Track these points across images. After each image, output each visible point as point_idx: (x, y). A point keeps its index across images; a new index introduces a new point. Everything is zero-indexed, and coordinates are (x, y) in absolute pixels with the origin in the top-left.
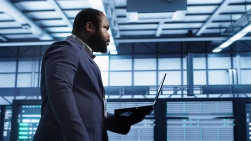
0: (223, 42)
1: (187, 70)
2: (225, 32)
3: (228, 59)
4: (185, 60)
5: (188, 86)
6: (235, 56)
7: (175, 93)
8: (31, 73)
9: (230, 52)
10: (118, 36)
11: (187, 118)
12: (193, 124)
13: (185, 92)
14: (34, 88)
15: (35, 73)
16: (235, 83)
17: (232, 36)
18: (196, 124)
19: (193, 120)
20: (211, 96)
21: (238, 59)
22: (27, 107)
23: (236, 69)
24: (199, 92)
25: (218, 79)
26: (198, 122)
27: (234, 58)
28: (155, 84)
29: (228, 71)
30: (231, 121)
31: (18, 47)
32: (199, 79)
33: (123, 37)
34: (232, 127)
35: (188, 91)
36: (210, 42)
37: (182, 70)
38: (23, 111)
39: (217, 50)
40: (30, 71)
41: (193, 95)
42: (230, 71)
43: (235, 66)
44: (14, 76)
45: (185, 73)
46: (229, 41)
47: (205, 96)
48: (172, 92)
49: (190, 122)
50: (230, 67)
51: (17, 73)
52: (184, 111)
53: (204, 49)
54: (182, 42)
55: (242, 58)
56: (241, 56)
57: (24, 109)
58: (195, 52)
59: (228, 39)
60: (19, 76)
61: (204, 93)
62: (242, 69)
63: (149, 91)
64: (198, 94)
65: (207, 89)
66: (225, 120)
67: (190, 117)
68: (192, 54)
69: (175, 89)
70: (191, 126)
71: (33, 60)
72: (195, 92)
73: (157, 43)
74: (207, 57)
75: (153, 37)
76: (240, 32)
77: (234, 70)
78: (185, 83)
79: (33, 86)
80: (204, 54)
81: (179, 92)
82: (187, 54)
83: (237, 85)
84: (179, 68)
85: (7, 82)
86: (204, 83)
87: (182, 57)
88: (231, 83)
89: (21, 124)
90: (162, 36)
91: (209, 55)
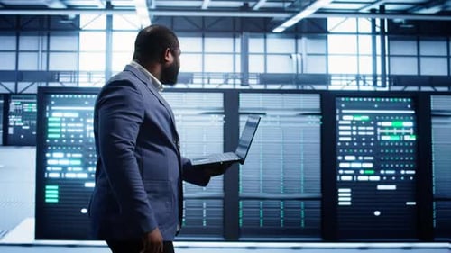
0: (288, 19)
1: (241, 54)
2: (290, 7)
3: (292, 41)
4: (238, 40)
5: (242, 74)
6: (301, 38)
7: (226, 83)
8: (37, 51)
9: (295, 33)
10: (153, 7)
11: (264, 114)
12: (272, 122)
13: (238, 81)
14: (42, 72)
15: (43, 52)
16: (300, 72)
17: (298, 12)
18: (275, 122)
19: (272, 116)
20: (270, 87)
21: (303, 41)
22: (57, 96)
23: (301, 54)
24: (255, 82)
25: (279, 66)
26: (278, 119)
27: (299, 40)
28: (200, 70)
29: (291, 57)
30: (318, 119)
31: (18, 16)
32: (256, 66)
33: (159, 8)
34: (318, 125)
35: (242, 80)
36: (271, 18)
37: (234, 54)
38: (53, 102)
39: (279, 29)
40: (36, 49)
41: (248, 85)
42: (294, 56)
43: (299, 51)
44: (14, 54)
45: (238, 57)
46: (294, 18)
47: (262, 87)
48: (222, 81)
49: (268, 118)
50: (294, 51)
51: (17, 51)
52: (261, 105)
53: (263, 27)
54: (234, 18)
55: (309, 41)
56: (309, 38)
57: (53, 99)
58: (251, 31)
59: (294, 16)
60: (21, 56)
61: (261, 83)
62: (309, 55)
63: (192, 78)
64: (254, 83)
65: (265, 79)
66: (310, 117)
67: (268, 113)
68: (248, 34)
69: (226, 77)
70: (269, 124)
71: (39, 35)
72: (250, 81)
73: (203, 18)
74: (265, 37)
75: (198, 9)
76: (309, 8)
77: (299, 56)
78: (239, 70)
79: (40, 69)
80: (263, 35)
81: (231, 81)
82: (241, 33)
83: (302, 74)
84: (231, 51)
85: (7, 63)
86: (262, 71)
87: (234, 37)
88: (295, 72)
89: (50, 119)
90: (211, 9)
91: (269, 36)
